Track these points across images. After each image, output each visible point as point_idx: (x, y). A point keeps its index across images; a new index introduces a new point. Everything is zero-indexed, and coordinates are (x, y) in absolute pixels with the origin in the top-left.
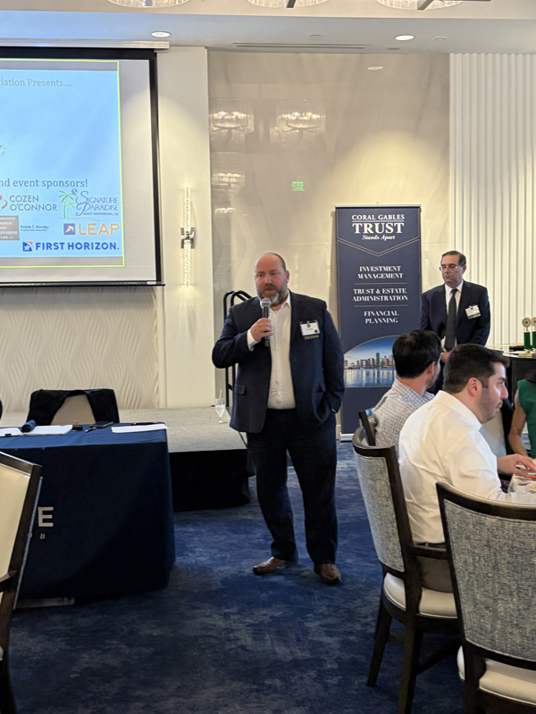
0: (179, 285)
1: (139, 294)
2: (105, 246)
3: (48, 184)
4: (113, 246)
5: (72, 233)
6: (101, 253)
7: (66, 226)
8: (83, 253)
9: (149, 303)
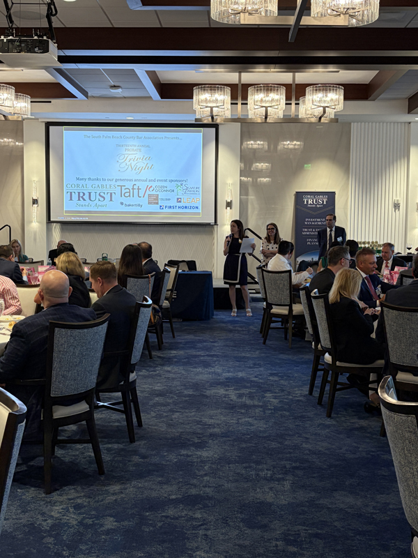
0: (225, 225)
1: (207, 229)
2: (193, 208)
3: (171, 181)
4: (197, 208)
5: (180, 202)
6: (192, 211)
7: (178, 199)
8: (185, 210)
9: (211, 233)
